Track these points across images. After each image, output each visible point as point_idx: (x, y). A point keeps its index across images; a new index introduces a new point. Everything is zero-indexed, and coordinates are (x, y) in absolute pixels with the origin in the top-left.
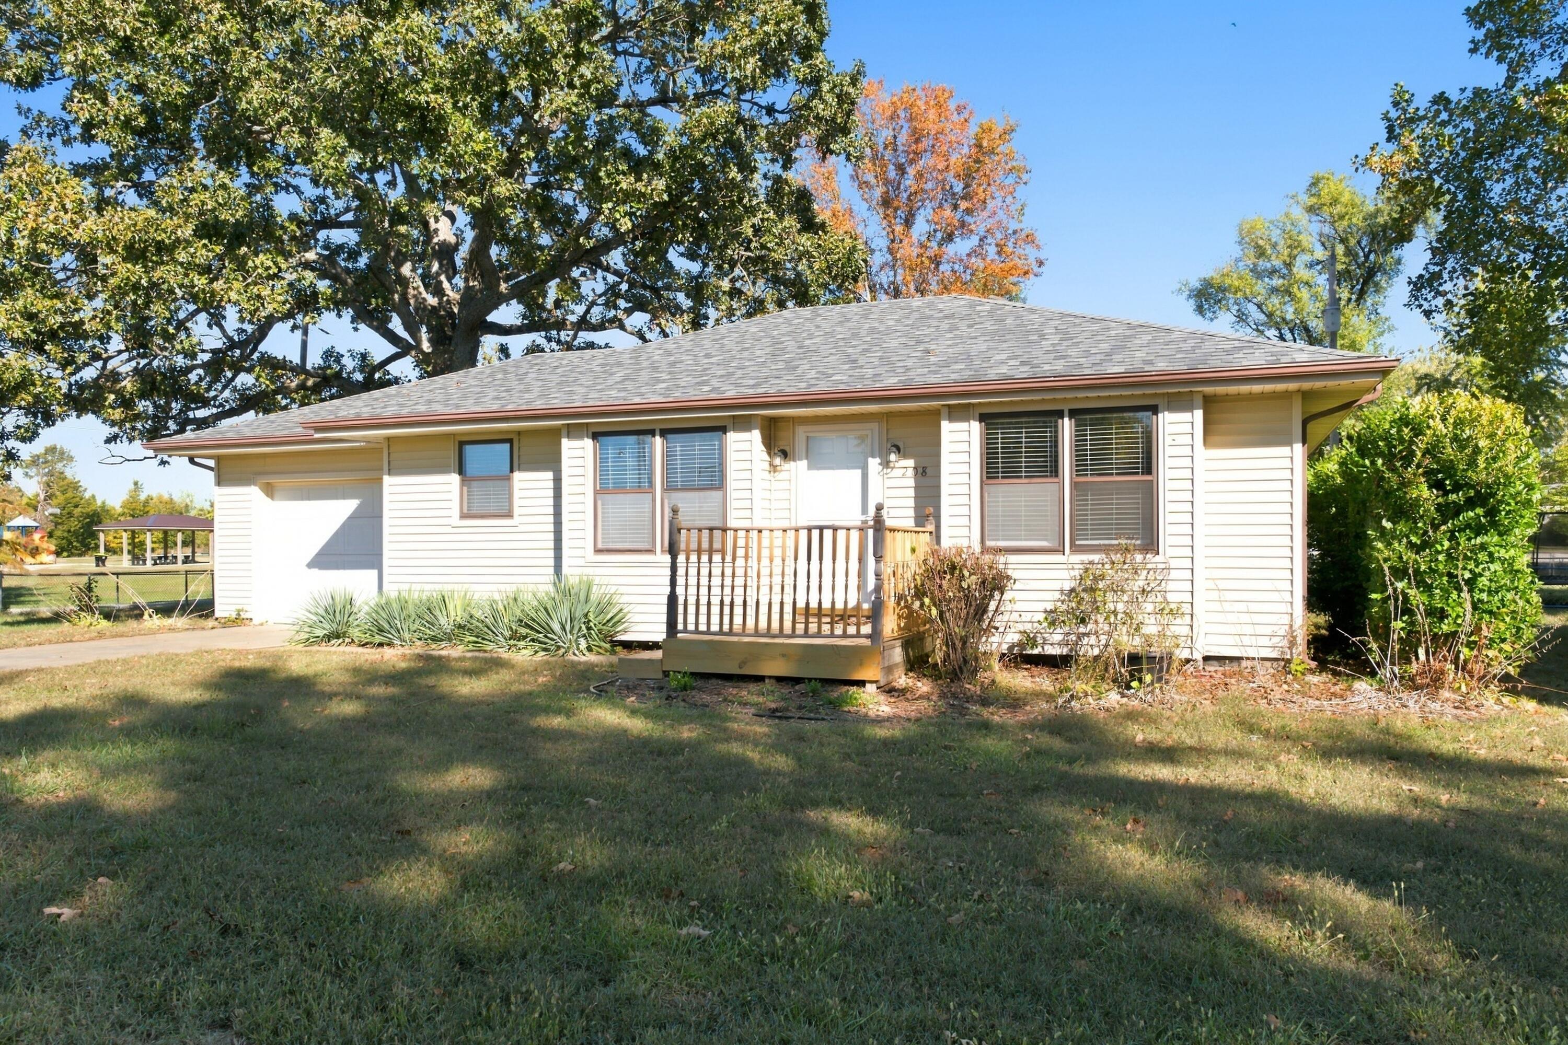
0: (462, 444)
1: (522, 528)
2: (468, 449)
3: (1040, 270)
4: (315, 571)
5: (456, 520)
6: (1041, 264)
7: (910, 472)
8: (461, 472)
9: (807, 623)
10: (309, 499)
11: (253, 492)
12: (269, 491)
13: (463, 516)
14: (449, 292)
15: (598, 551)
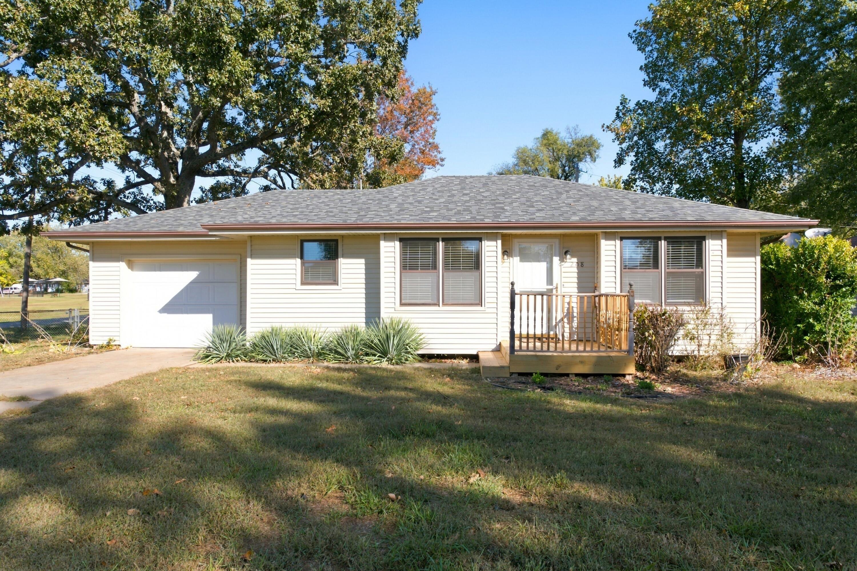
0: (302, 242)
1: (344, 291)
2: (306, 244)
3: (443, 163)
4: (165, 315)
5: (299, 286)
6: (442, 160)
7: (575, 265)
8: (302, 258)
9: (528, 342)
10: (160, 270)
11: (122, 265)
12: (131, 265)
13: (303, 283)
14: (173, 149)
15: (402, 304)
